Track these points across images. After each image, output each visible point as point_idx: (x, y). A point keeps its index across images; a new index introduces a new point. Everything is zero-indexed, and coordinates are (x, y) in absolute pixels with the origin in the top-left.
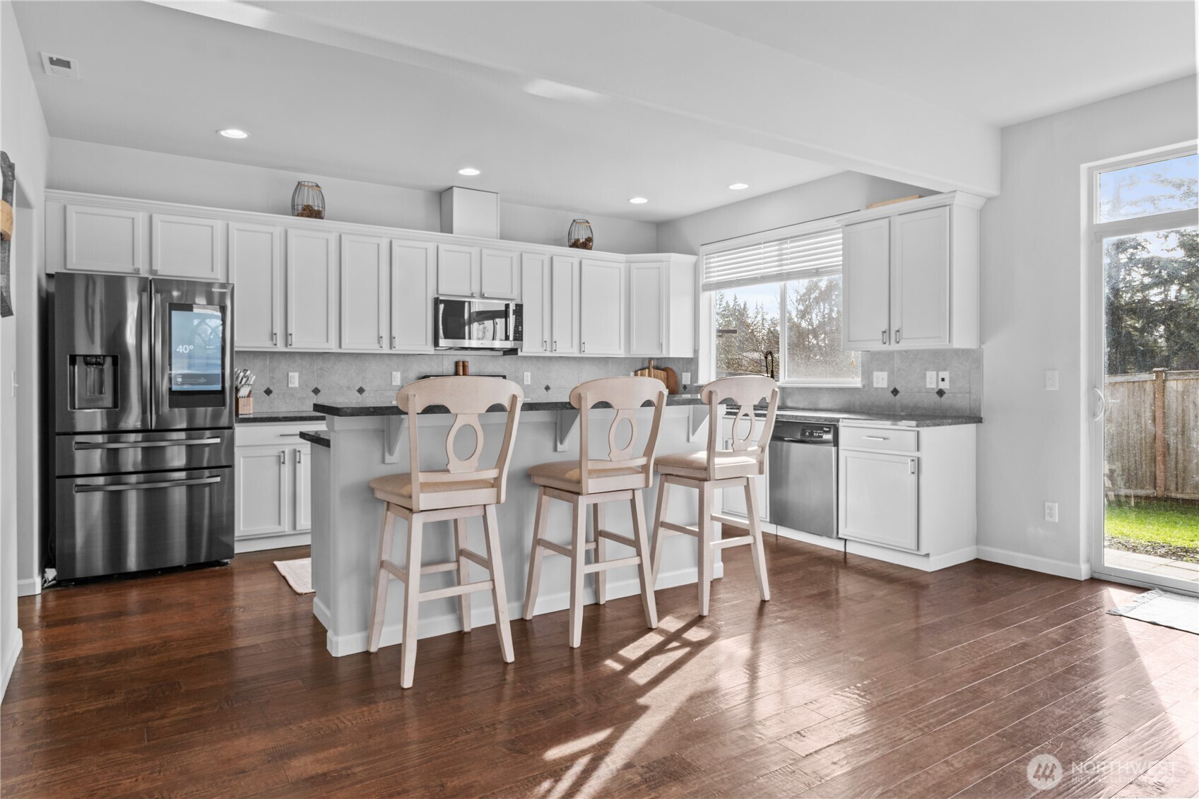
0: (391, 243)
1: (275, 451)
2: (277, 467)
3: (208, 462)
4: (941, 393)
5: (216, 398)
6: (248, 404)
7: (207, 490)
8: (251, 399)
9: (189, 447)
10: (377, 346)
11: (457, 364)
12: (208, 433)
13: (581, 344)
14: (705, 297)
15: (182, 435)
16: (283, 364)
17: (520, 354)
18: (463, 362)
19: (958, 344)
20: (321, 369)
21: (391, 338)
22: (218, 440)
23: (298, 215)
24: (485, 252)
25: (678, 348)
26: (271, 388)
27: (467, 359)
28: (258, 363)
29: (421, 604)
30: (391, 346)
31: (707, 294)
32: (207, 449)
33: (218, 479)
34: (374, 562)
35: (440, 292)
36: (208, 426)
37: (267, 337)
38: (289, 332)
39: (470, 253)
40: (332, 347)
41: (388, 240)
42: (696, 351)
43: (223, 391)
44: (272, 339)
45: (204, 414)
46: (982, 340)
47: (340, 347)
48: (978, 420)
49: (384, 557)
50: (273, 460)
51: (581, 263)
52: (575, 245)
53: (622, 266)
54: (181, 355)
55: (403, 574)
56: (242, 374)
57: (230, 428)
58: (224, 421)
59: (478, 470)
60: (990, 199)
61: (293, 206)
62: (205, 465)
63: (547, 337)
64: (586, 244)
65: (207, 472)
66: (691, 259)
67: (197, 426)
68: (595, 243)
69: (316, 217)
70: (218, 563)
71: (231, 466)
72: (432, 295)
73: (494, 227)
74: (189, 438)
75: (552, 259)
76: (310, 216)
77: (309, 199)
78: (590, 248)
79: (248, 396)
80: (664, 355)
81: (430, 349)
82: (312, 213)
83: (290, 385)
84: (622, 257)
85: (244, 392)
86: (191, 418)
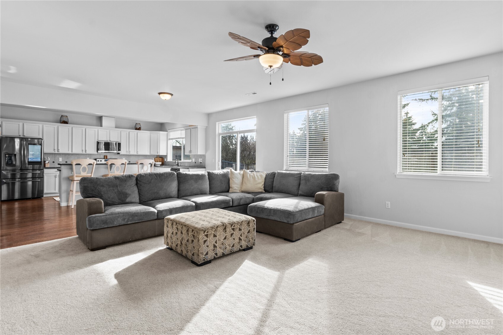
0: (86, 129)
1: (54, 175)
2: (55, 178)
3: (38, 176)
4: (201, 163)
5: (39, 163)
6: (48, 165)
7: (37, 182)
8: (49, 164)
9: (32, 173)
10: (82, 152)
11: (104, 156)
12: (38, 170)
13: (137, 152)
14: (170, 142)
15: (31, 171)
16: (58, 156)
17: (120, 154)
18: (106, 156)
19: (199, 153)
20: (68, 157)
21: (86, 150)
22: (40, 172)
23: (61, 123)
24: (111, 131)
25: (162, 153)
26: (54, 161)
27: (107, 155)
28: (51, 156)
29: (76, 195)
30: (85, 152)
31: (170, 141)
32: (37, 174)
33: (40, 180)
34: (69, 190)
35: (99, 140)
36: (38, 169)
37: (53, 150)
38: (59, 149)
39: (107, 131)
40: (70, 152)
41: (85, 128)
42: (167, 154)
43: (41, 162)
44: (54, 150)
45: (37, 166)
46: (206, 153)
47: (72, 152)
48: (205, 168)
49: (71, 189)
50: (54, 177)
51: (137, 133)
52: (136, 129)
53: (149, 134)
54: (31, 154)
55: (72, 191)
56: (46, 158)
57: (43, 169)
58: (42, 168)
59: (87, 174)
60: (207, 127)
61: (60, 121)
62: (37, 177)
63: (128, 150)
64: (139, 129)
65: (37, 179)
66: (166, 133)
67: (35, 169)
68: (142, 129)
69: (66, 124)
70: (40, 198)
71: (43, 177)
72: (96, 141)
73: (114, 125)
74: (32, 180)
75: (129, 132)
76: (64, 123)
77: (65, 119)
78: (140, 130)
79: (48, 163)
80: (159, 154)
81: (96, 153)
82: (66, 122)
83: (59, 161)
84: (149, 132)
85: (47, 162)
86: (33, 167)
